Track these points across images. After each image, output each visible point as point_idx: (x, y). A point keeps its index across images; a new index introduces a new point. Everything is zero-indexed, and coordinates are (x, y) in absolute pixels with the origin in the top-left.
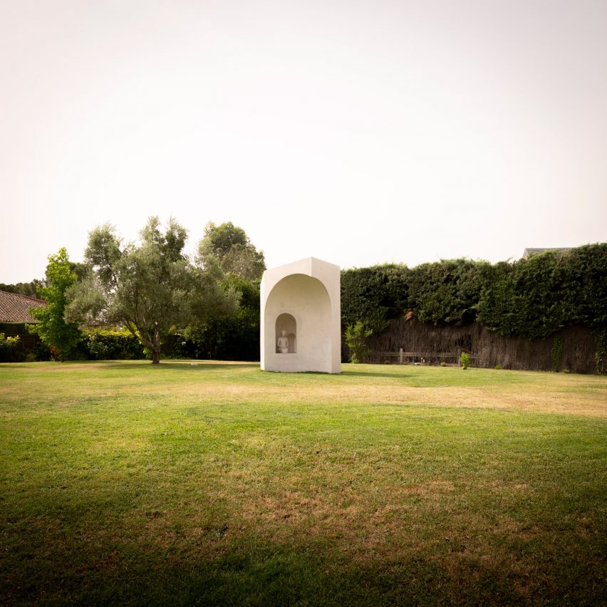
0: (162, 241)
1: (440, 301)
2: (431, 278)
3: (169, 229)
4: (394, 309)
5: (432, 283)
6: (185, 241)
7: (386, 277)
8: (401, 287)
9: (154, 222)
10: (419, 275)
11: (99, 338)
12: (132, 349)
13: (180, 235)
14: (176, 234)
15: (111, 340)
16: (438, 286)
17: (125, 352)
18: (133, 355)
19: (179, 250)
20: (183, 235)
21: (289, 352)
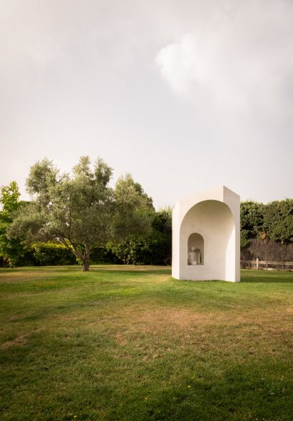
0: (92, 176)
1: (286, 227)
2: (280, 211)
3: (98, 167)
4: (252, 232)
5: (281, 215)
6: (110, 177)
7: (247, 210)
8: (258, 217)
9: (85, 161)
10: (271, 209)
11: (43, 250)
12: (68, 258)
13: (106, 173)
14: (103, 171)
15: (52, 251)
16: (285, 217)
17: (63, 260)
18: (69, 261)
19: (105, 184)
20: (108, 172)
21: (197, 264)
